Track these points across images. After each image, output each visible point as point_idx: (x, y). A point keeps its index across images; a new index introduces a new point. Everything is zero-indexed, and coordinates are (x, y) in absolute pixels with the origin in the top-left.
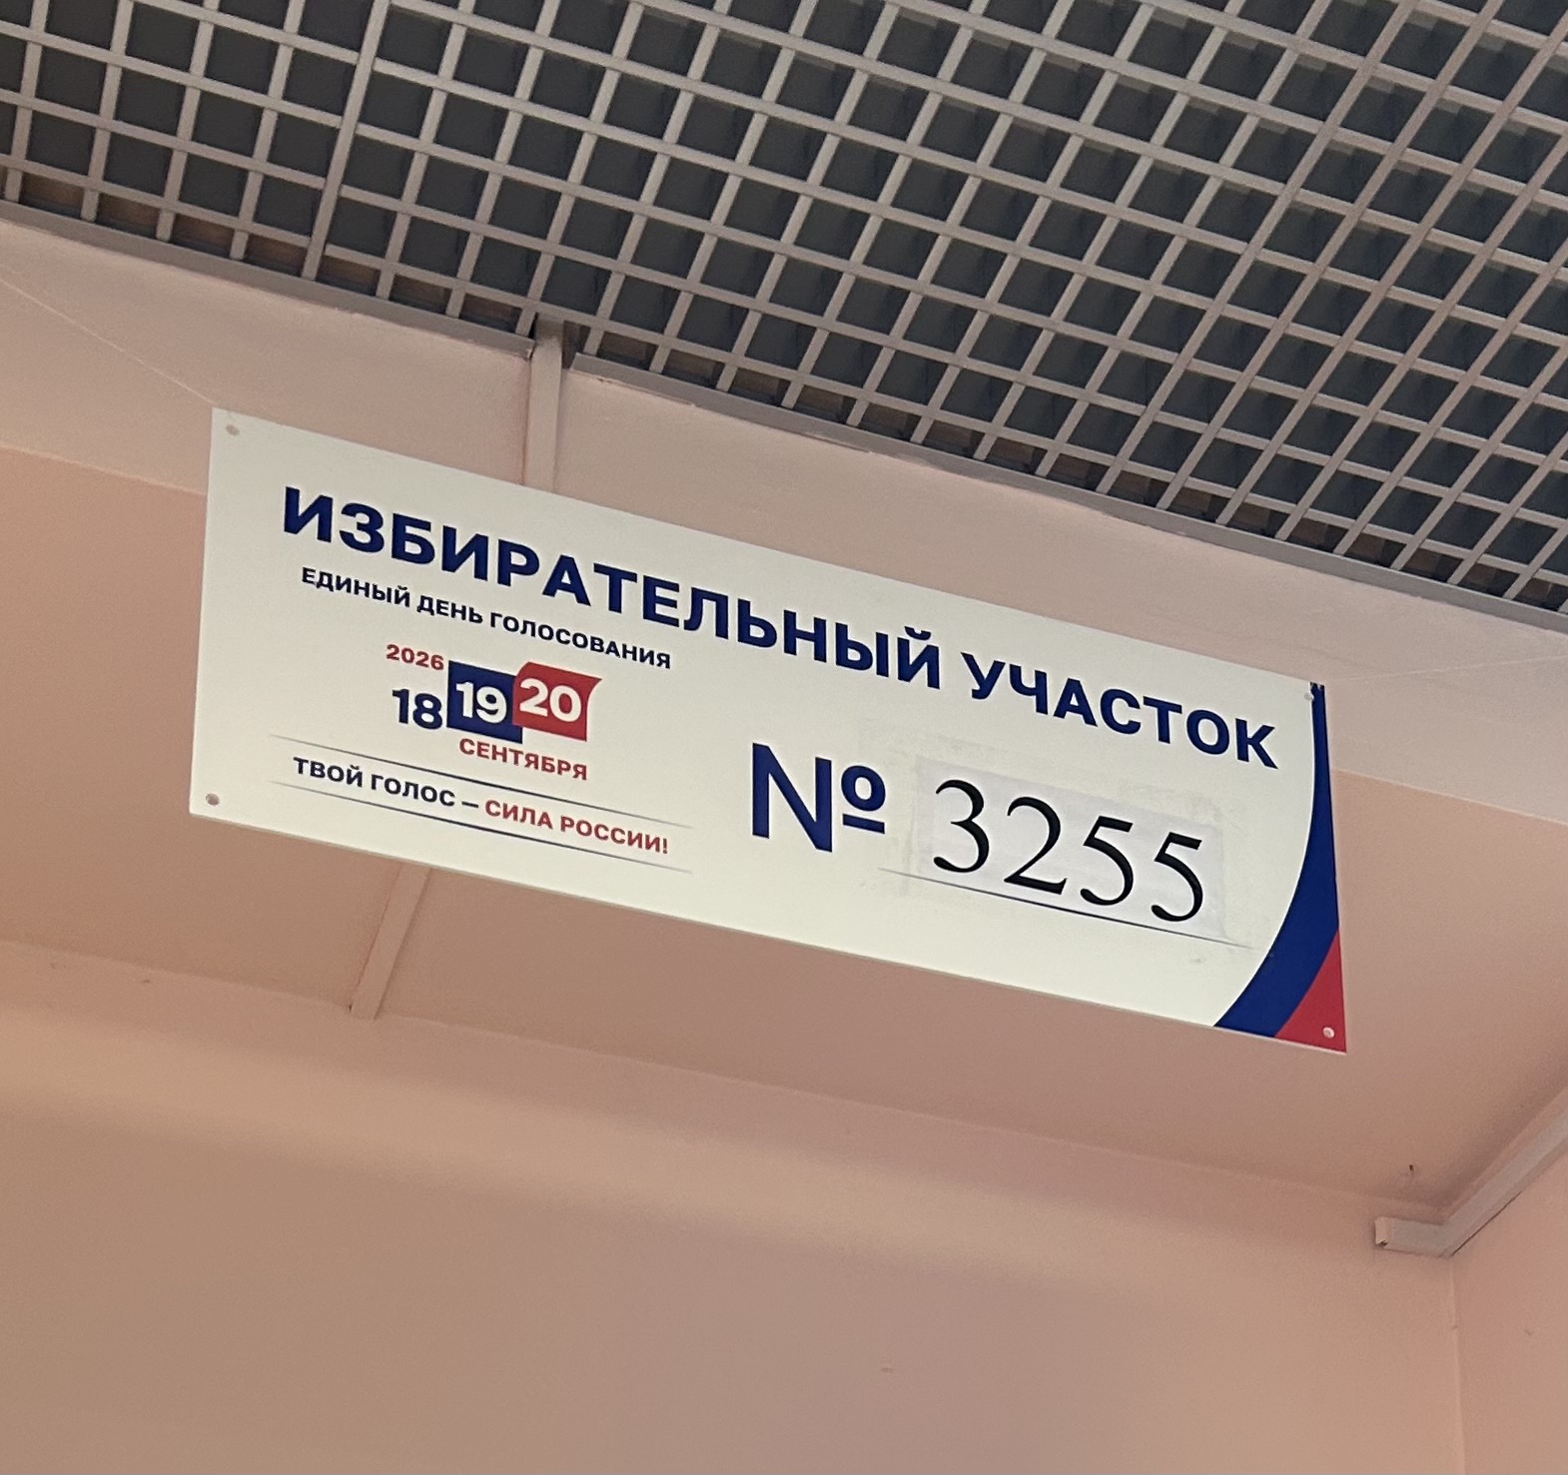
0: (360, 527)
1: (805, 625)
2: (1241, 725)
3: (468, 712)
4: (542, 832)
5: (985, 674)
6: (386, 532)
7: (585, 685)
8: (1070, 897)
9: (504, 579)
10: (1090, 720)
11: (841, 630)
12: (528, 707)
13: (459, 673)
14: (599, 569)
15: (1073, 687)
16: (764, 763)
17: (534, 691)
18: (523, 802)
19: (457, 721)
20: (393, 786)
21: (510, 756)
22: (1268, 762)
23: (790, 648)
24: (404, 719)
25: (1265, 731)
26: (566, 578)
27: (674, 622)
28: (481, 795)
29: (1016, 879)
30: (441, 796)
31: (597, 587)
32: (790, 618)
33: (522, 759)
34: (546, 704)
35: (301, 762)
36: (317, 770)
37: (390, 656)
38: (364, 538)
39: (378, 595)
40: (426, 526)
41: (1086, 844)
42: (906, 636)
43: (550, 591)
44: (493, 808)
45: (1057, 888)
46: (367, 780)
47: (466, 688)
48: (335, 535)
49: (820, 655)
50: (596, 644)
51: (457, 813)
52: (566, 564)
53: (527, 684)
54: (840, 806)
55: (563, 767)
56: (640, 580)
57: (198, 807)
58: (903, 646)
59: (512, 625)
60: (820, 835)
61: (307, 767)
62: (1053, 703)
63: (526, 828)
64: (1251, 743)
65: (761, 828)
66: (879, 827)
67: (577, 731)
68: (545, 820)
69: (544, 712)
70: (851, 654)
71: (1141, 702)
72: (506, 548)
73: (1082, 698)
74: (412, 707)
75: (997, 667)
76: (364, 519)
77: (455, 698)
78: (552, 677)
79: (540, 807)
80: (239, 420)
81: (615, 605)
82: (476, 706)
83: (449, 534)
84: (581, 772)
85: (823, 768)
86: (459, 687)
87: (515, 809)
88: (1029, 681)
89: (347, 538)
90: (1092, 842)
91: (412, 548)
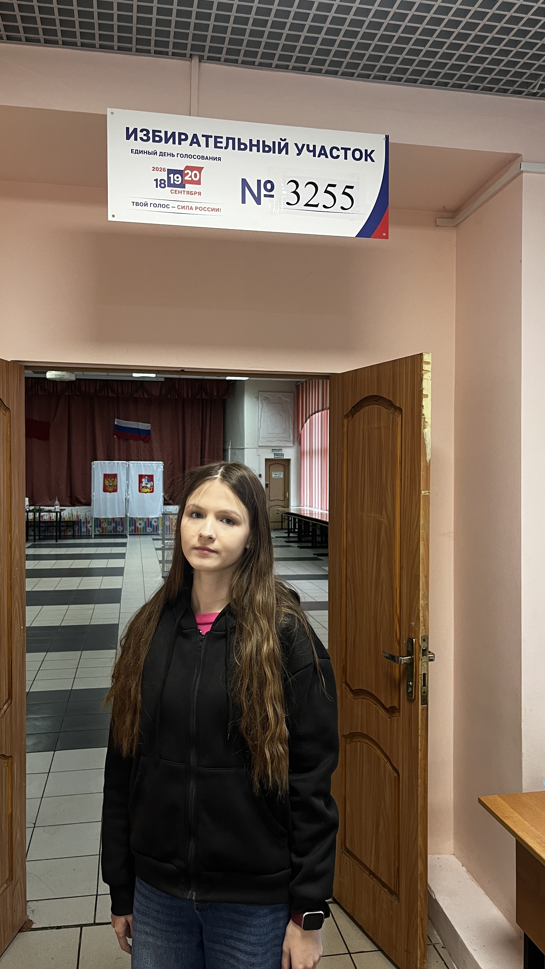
0: (144, 135)
1: (254, 142)
2: (366, 151)
3: (172, 182)
4: (191, 211)
5: (300, 148)
6: (151, 135)
7: (200, 169)
8: (320, 208)
9: (180, 143)
10: (327, 157)
11: (264, 142)
12: (187, 178)
13: (170, 171)
14: (203, 136)
15: (323, 148)
16: (245, 184)
17: (188, 173)
18: (185, 204)
19: (170, 185)
20: (155, 205)
21: (183, 192)
22: (373, 161)
23: (251, 150)
24: (157, 187)
25: (373, 151)
26: (195, 140)
27: (222, 148)
28: (176, 204)
29: (306, 205)
30: (166, 206)
31: (202, 141)
32: (251, 141)
33: (185, 193)
34: (191, 177)
35: (133, 202)
36: (137, 204)
37: (153, 170)
38: (145, 138)
39: (149, 153)
40: (160, 132)
42: (280, 141)
43: (191, 145)
44: (179, 207)
45: (316, 206)
46: (149, 205)
47: (171, 176)
48: (138, 139)
49: (258, 150)
50: (203, 157)
51: (171, 210)
52: (195, 136)
53: (186, 172)
54: (263, 192)
55: (195, 193)
56: (213, 137)
57: (110, 218)
58: (279, 144)
59: (182, 156)
60: (258, 200)
61: (135, 204)
62: (317, 154)
63: (187, 211)
64: (368, 156)
65: (243, 202)
66: (272, 196)
67: (198, 183)
68: (191, 208)
69: (190, 179)
70: (267, 149)
71: (340, 149)
72: (180, 134)
73: (325, 150)
74: (159, 183)
75: (303, 146)
76: (145, 132)
77: (169, 178)
78: (192, 169)
79: (190, 205)
80: (114, 110)
81: (207, 146)
82: (174, 180)
83: (166, 133)
84: (200, 194)
85: (259, 182)
86: (170, 176)
88: (311, 148)
89: (141, 139)
90: (326, 191)
91: (157, 139)
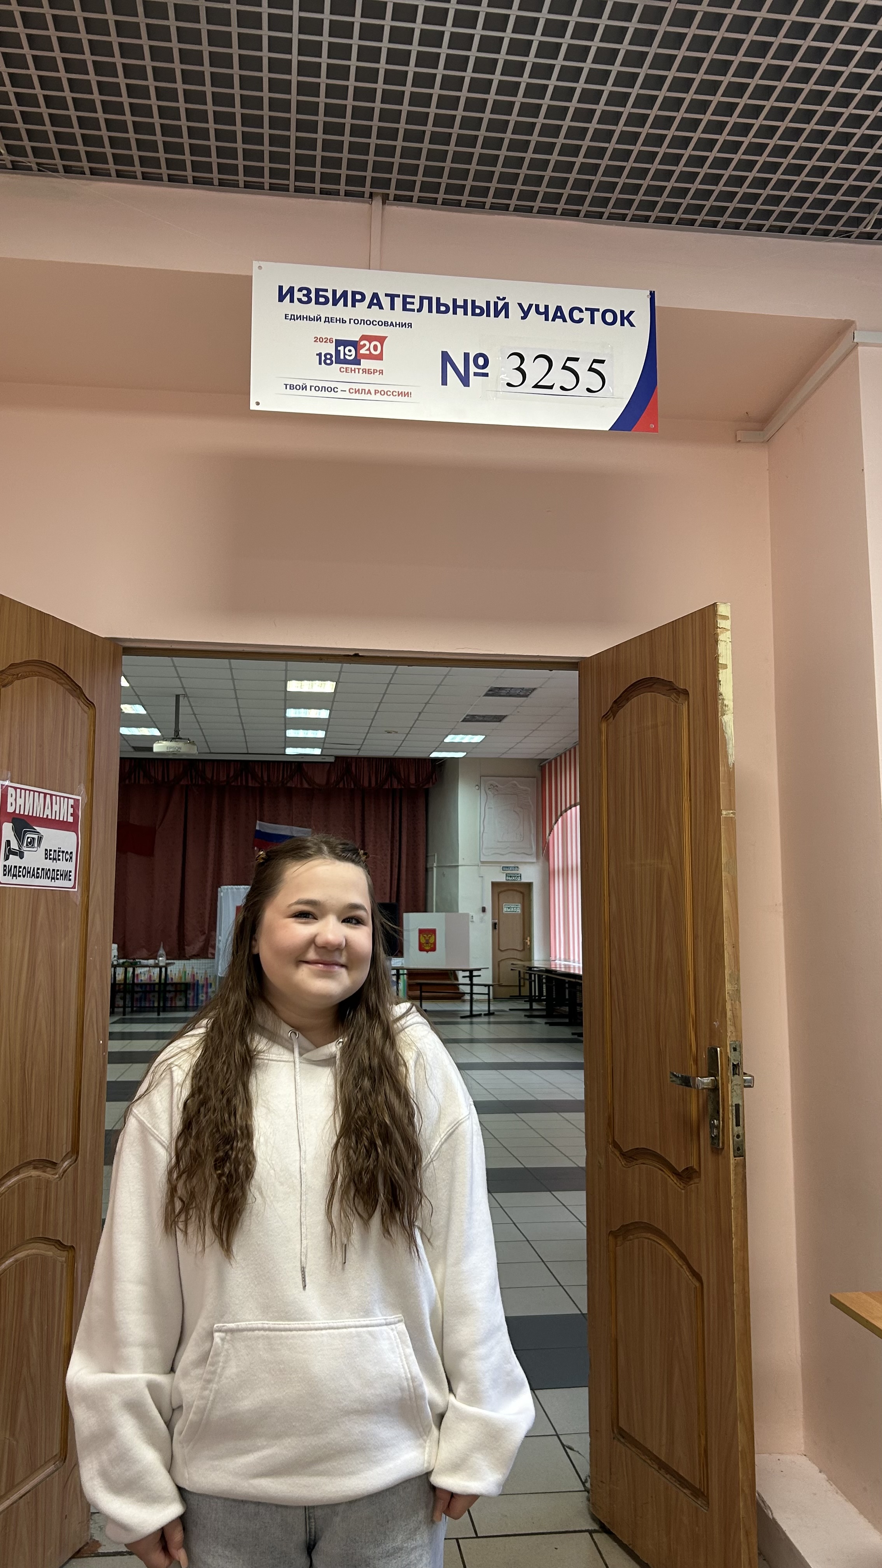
0: (304, 295)
1: (460, 303)
2: (622, 312)
3: (342, 357)
4: (368, 397)
5: (526, 309)
6: (313, 295)
7: (382, 340)
8: (556, 390)
9: (354, 305)
10: (565, 320)
11: (473, 302)
12: (363, 351)
13: (339, 343)
14: (387, 295)
15: (559, 309)
16: (446, 358)
17: (365, 345)
18: (360, 387)
19: (338, 361)
20: (317, 389)
21: (357, 370)
22: (632, 325)
23: (455, 313)
24: (320, 363)
25: (631, 313)
26: (376, 301)
27: (413, 310)
28: (346, 387)
29: (536, 386)
30: (333, 390)
31: (386, 302)
32: (455, 301)
33: (361, 371)
34: (369, 349)
35: (286, 385)
36: (292, 387)
37: (315, 341)
38: (305, 299)
39: (310, 319)
40: (326, 291)
41: (562, 369)
42: (497, 300)
43: (369, 307)
44: (351, 391)
45: (551, 387)
46: (308, 388)
47: (341, 348)
48: (295, 300)
49: (466, 313)
50: (386, 324)
51: (340, 394)
52: (375, 296)
53: (362, 343)
54: (473, 369)
55: (375, 371)
56: (401, 296)
57: (253, 407)
58: (496, 304)
59: (357, 322)
60: (465, 381)
61: (288, 387)
62: (551, 317)
63: (363, 396)
64: (625, 318)
65: (444, 382)
66: (486, 375)
67: (380, 357)
68: (369, 392)
69: (368, 352)
70: (477, 311)
71: (584, 310)
72: (354, 293)
73: (562, 313)
74: (323, 358)
75: (530, 306)
76: (305, 292)
77: (338, 352)
78: (370, 339)
79: (367, 387)
80: (262, 264)
81: (392, 308)
82: (345, 354)
83: (334, 292)
84: (381, 372)
85: (466, 355)
86: (339, 348)
87: (359, 390)
88: (542, 309)
89: (300, 300)
90: (565, 368)
91: (322, 300)
